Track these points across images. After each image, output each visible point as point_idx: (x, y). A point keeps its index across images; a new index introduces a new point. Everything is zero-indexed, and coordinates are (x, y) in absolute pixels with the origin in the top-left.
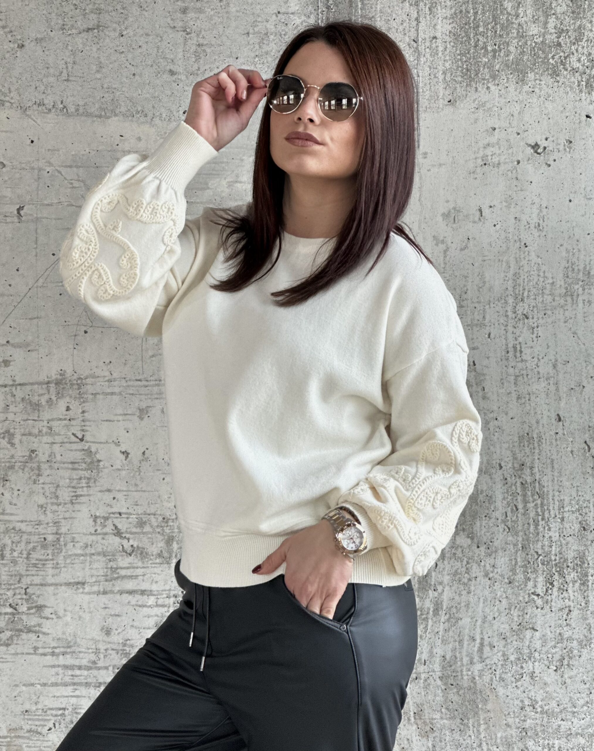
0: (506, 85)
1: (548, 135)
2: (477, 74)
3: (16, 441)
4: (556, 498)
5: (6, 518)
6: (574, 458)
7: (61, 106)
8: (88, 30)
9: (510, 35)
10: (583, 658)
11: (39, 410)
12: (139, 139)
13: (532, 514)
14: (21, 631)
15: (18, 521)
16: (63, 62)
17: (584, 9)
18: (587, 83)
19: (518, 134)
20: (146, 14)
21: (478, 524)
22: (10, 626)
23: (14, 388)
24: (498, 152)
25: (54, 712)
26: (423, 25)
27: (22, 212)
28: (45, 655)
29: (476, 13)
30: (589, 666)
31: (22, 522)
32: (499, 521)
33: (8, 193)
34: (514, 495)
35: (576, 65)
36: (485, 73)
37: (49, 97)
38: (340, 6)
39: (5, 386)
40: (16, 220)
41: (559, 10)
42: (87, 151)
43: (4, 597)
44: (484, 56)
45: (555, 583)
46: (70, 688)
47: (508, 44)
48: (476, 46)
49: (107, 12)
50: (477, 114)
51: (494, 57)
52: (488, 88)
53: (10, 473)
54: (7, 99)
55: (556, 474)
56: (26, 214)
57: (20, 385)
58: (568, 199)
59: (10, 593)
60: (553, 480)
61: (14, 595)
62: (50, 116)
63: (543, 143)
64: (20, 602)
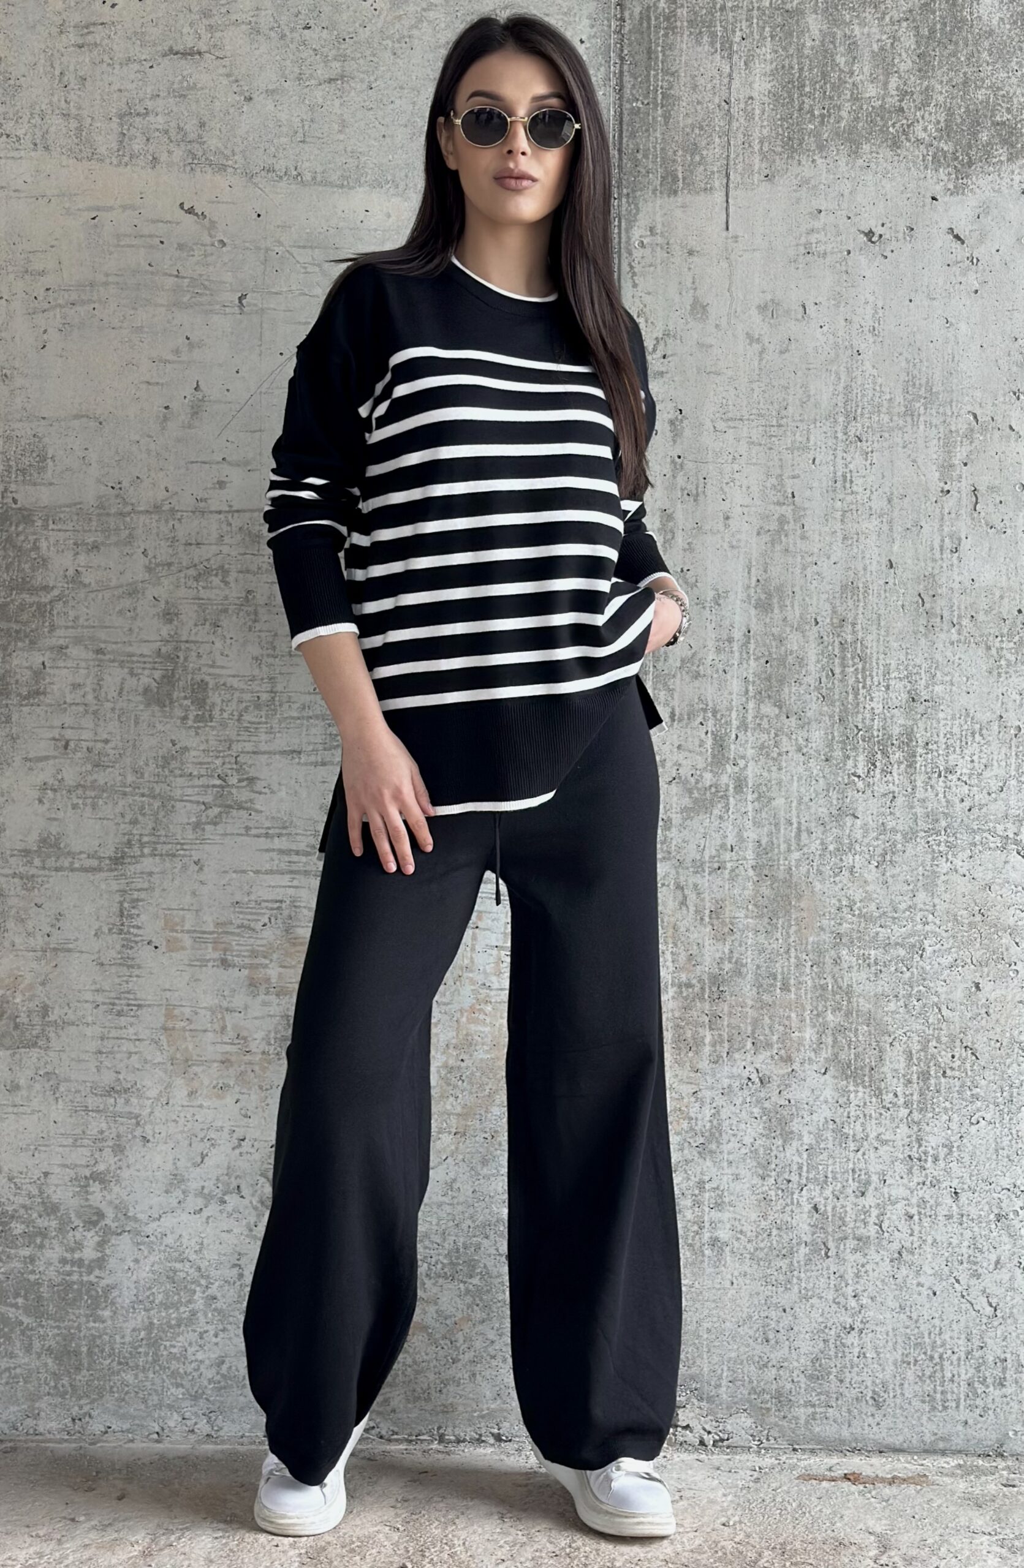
0: (837, 158)
1: (885, 220)
2: (800, 144)
3: (231, 579)
4: (881, 662)
5: (217, 671)
6: (905, 614)
7: (295, 173)
8: (330, 81)
9: (843, 97)
10: (907, 853)
11: (259, 543)
12: (389, 216)
13: (851, 681)
14: (230, 807)
15: (230, 676)
16: (298, 119)
17: (933, 66)
18: (934, 158)
19: (849, 218)
20: (401, 62)
21: (786, 690)
22: (218, 802)
23: (230, 516)
24: (824, 239)
25: (270, 905)
26: (736, 84)
27: (244, 302)
28: (258, 836)
29: (801, 70)
30: (913, 864)
31: (234, 676)
32: (812, 687)
33: (228, 277)
34: (831, 657)
35: (922, 135)
36: (810, 142)
37: (281, 162)
38: (637, 57)
39: (220, 512)
40: (237, 309)
41: (903, 67)
42: (325, 228)
43: (212, 766)
44: (810, 122)
45: (878, 764)
46: (287, 877)
47: (839, 109)
48: (800, 109)
49: (353, 59)
50: (798, 194)
51: (822, 123)
52: (813, 161)
53: (222, 618)
54: (230, 163)
55: (882, 633)
56: (249, 305)
57: (238, 511)
58: (908, 298)
59: (218, 762)
60: (878, 641)
61: (224, 764)
62: (283, 184)
63: (878, 230)
64: (229, 772)
